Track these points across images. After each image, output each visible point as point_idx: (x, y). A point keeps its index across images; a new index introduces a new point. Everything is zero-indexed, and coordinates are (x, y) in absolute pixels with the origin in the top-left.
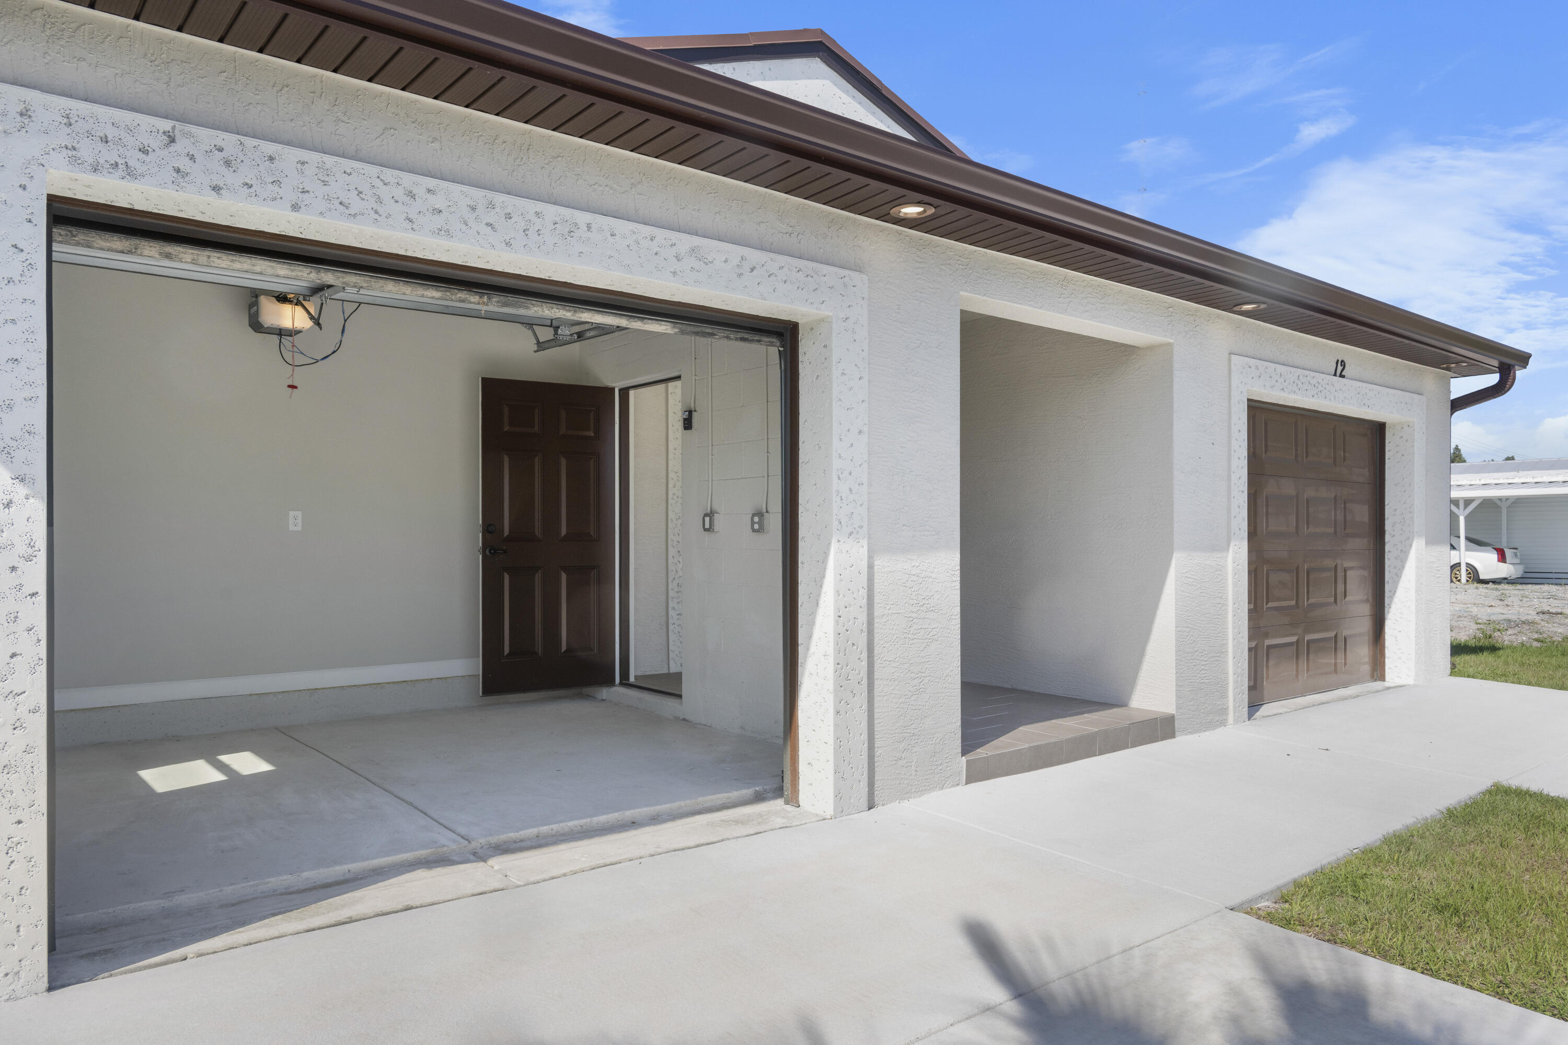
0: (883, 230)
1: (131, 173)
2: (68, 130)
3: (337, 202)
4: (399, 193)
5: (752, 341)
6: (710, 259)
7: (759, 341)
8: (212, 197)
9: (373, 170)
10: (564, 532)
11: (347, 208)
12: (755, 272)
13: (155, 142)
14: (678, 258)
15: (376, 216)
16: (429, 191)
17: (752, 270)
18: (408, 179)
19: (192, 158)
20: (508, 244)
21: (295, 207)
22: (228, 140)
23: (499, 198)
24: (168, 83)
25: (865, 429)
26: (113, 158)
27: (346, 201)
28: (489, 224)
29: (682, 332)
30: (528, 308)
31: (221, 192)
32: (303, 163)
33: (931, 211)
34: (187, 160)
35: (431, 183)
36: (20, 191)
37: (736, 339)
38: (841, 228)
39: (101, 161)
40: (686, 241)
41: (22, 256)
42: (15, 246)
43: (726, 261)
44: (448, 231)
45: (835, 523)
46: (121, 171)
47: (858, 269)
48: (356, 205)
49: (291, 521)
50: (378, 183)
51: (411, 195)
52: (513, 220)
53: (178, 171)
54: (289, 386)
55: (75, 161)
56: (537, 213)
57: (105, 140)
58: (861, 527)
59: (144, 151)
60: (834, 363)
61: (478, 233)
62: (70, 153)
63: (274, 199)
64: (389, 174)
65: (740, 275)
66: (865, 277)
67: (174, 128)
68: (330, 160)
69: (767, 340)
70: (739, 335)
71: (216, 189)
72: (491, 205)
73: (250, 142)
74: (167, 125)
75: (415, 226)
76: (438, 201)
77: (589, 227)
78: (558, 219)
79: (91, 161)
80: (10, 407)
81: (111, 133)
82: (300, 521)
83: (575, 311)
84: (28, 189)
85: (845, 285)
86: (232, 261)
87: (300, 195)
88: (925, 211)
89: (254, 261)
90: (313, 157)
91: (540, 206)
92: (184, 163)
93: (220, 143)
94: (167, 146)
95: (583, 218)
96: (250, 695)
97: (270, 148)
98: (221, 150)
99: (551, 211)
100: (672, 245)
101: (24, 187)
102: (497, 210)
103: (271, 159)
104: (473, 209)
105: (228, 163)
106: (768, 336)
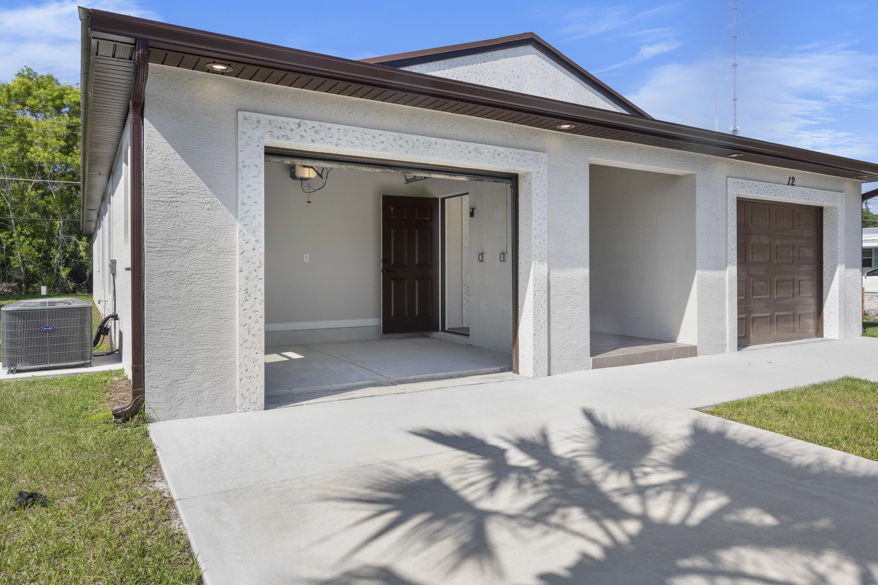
0: (554, 134)
1: (288, 138)
2: (270, 126)
3: (350, 142)
4: (370, 137)
5: (499, 182)
6: (482, 152)
7: (502, 182)
8: (311, 144)
9: (361, 129)
10: (417, 262)
11: (353, 144)
12: (500, 156)
13: (295, 127)
14: (469, 152)
15: (362, 146)
16: (380, 135)
17: (499, 155)
18: (373, 131)
19: (306, 131)
20: (407, 152)
21: (337, 145)
22: (316, 124)
23: (404, 135)
24: (298, 106)
25: (547, 217)
26: (283, 133)
27: (353, 141)
28: (400, 145)
29: (471, 180)
30: (412, 174)
31: (315, 142)
32: (339, 129)
33: (574, 126)
34: (304, 132)
35: (381, 132)
36: (257, 147)
37: (493, 181)
38: (536, 135)
39: (279, 135)
40: (472, 146)
41: (258, 168)
42: (256, 165)
43: (488, 152)
44: (386, 149)
45: (533, 257)
46: (285, 138)
47: (544, 151)
48: (356, 142)
49: (305, 258)
50: (363, 134)
51: (374, 137)
52: (409, 143)
53: (301, 136)
54: (308, 202)
55: (272, 136)
56: (417, 140)
57: (280, 128)
58: (545, 258)
59: (292, 130)
60: (533, 191)
61: (397, 149)
62: (271, 133)
63: (330, 143)
64: (367, 130)
65: (494, 157)
66: (546, 155)
67: (300, 122)
68: (347, 127)
69: (505, 181)
70: (494, 180)
71: (313, 141)
72: (401, 138)
73: (323, 124)
74: (298, 121)
75: (375, 148)
76: (383, 139)
77: (436, 143)
78: (424, 141)
79: (276, 135)
81: (282, 125)
82: (308, 258)
83: (429, 174)
84: (260, 146)
85: (538, 158)
87: (339, 141)
88: (571, 127)
90: (342, 127)
91: (418, 137)
92: (303, 133)
93: (314, 125)
94: (298, 128)
95: (433, 140)
96: (290, 331)
97: (329, 125)
98: (314, 127)
99: (422, 138)
100: (467, 148)
101: (258, 146)
102: (403, 140)
103: (329, 129)
104: (395, 140)
105: (316, 132)
106: (505, 180)
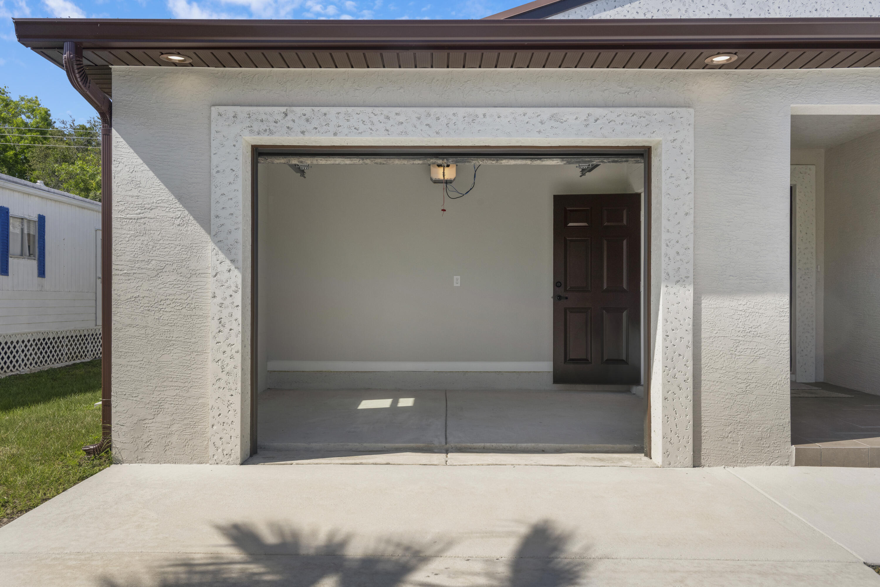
1: (271, 133)
2: (249, 120)
3: (353, 128)
4: (382, 118)
5: (622, 161)
6: (564, 119)
7: (627, 161)
8: (301, 136)
9: (370, 110)
10: (605, 287)
11: (358, 130)
12: (598, 122)
13: (279, 117)
14: (542, 123)
15: (371, 132)
16: (397, 114)
17: (596, 121)
18: (386, 111)
19: (294, 121)
20: (437, 133)
21: (335, 134)
22: (307, 110)
23: (433, 110)
24: (286, 91)
25: (692, 211)
26: (265, 127)
27: (357, 127)
28: (427, 125)
29: (569, 163)
31: (305, 133)
32: (338, 113)
33: (735, 58)
34: (292, 123)
35: (398, 110)
36: (233, 147)
37: (609, 162)
38: (671, 81)
39: (261, 130)
40: (546, 112)
41: (234, 173)
42: (232, 169)
43: (576, 119)
44: (406, 132)
45: (663, 275)
46: (267, 133)
47: (687, 106)
48: (362, 127)
49: (455, 281)
50: (372, 115)
51: (388, 118)
52: (440, 120)
53: (288, 128)
54: (442, 210)
55: (251, 132)
56: (454, 114)
57: (262, 121)
58: (687, 277)
59: (276, 122)
60: (663, 170)
61: (421, 130)
62: (250, 129)
63: (326, 132)
64: (377, 110)
65: (587, 125)
66: (691, 110)
67: (287, 110)
68: (350, 109)
69: (633, 160)
70: (611, 160)
71: (303, 133)
72: (429, 115)
73: (316, 109)
74: (283, 109)
75: (389, 133)
76: (401, 118)
77: (484, 115)
78: (466, 115)
79: (257, 130)
80: (230, 232)
81: (264, 117)
82: (459, 281)
84: (236, 146)
85: (673, 118)
86: (326, 160)
87: (337, 128)
88: (730, 59)
89: (335, 159)
90: (343, 110)
91: (455, 110)
92: (290, 124)
93: (304, 112)
94: (284, 118)
95: (480, 111)
96: (434, 372)
97: (324, 110)
98: (305, 115)
99: (461, 111)
100: (538, 116)
101: (234, 146)
102: (432, 116)
103: (325, 114)
104: (419, 118)
105: (307, 120)
106: (633, 158)
